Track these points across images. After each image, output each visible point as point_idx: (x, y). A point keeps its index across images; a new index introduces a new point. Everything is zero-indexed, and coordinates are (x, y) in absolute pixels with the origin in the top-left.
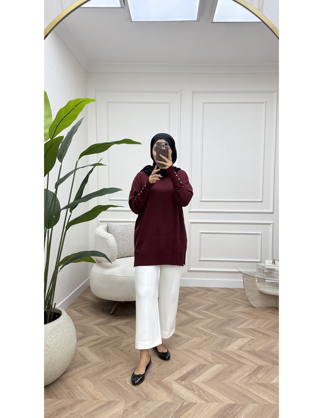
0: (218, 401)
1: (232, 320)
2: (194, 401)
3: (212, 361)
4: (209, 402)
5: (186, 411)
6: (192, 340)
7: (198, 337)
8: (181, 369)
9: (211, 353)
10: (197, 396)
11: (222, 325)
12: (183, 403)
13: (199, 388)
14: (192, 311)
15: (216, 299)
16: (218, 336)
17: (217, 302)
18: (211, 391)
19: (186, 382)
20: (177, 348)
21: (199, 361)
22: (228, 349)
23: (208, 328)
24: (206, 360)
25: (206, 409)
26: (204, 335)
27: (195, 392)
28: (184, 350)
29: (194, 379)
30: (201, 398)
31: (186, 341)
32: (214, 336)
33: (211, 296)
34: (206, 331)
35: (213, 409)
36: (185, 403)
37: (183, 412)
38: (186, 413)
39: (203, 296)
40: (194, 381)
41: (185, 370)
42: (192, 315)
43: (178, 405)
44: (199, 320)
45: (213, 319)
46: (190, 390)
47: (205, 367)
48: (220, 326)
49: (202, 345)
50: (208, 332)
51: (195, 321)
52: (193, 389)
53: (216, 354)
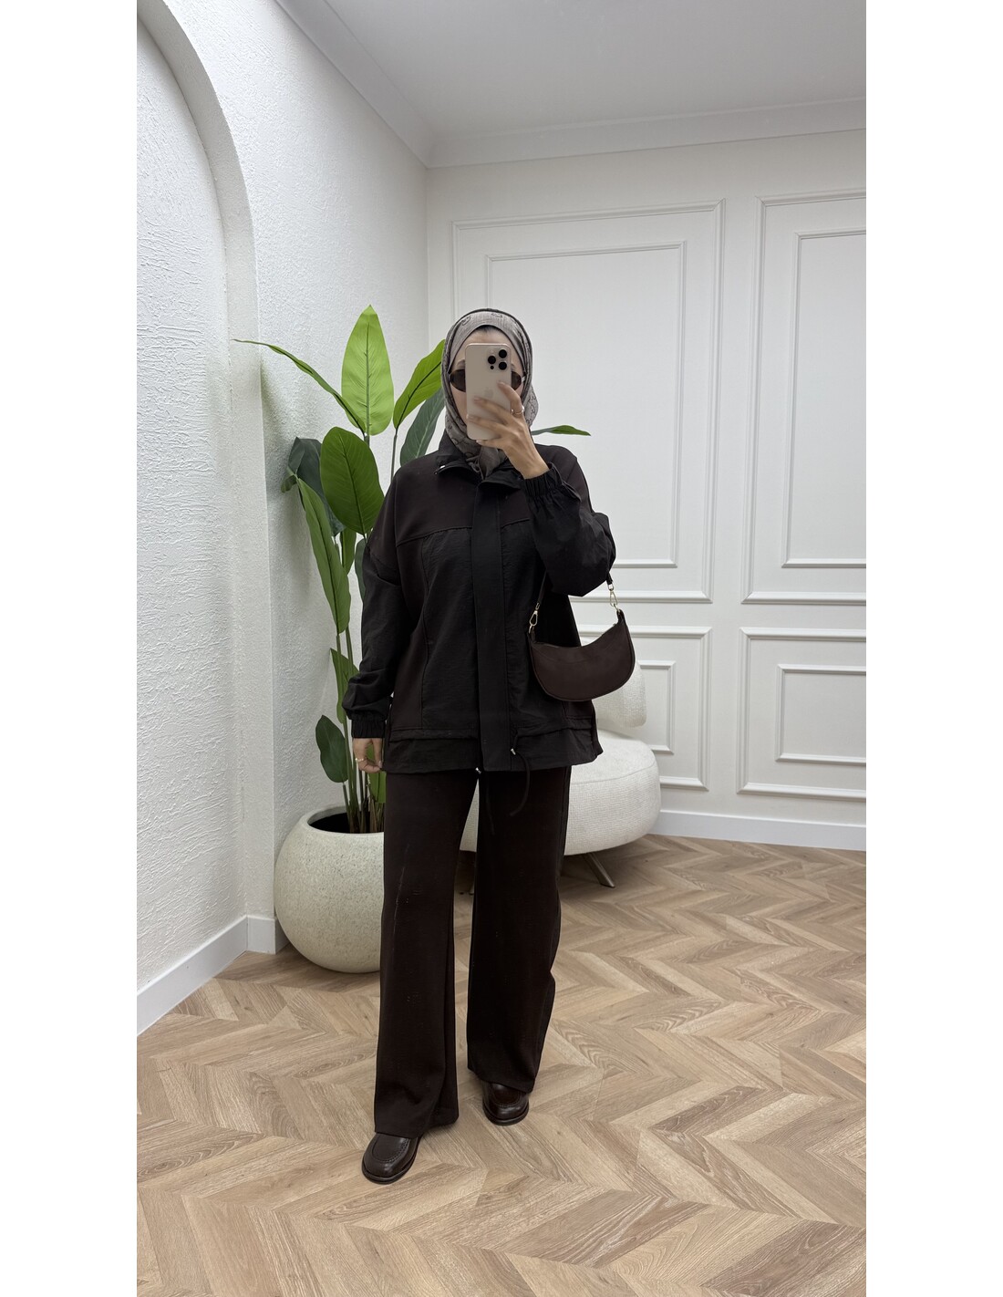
0: (781, 1209)
2: (700, 1200)
3: (779, 1080)
4: (750, 1208)
5: (671, 1224)
6: (725, 1009)
7: (747, 1000)
8: (674, 1095)
9: (781, 1057)
10: (711, 1186)
11: (834, 970)
12: (663, 1200)
13: (722, 1161)
14: (741, 919)
15: (827, 886)
16: (814, 1004)
18: (760, 1174)
19: (684, 1137)
20: (673, 1030)
21: (734, 1077)
22: (839, 1050)
23: (784, 976)
24: (761, 1077)
25: (735, 1228)
26: (765, 995)
28: (695, 1037)
29: (712, 1131)
30: (725, 1192)
31: (705, 1010)
32: (798, 1004)
33: (810, 875)
34: (775, 984)
35: (758, 1230)
36: (670, 1201)
37: (659, 1228)
38: (669, 1231)
39: (784, 875)
40: (711, 1135)
41: (688, 1099)
42: (737, 931)
43: (647, 1205)
44: (757, 948)
45: (806, 949)
46: (693, 1162)
47: (755, 1098)
48: (826, 974)
49: (756, 1028)
50: (783, 989)
51: (744, 952)
52: (704, 1161)
53: (798, 1061)
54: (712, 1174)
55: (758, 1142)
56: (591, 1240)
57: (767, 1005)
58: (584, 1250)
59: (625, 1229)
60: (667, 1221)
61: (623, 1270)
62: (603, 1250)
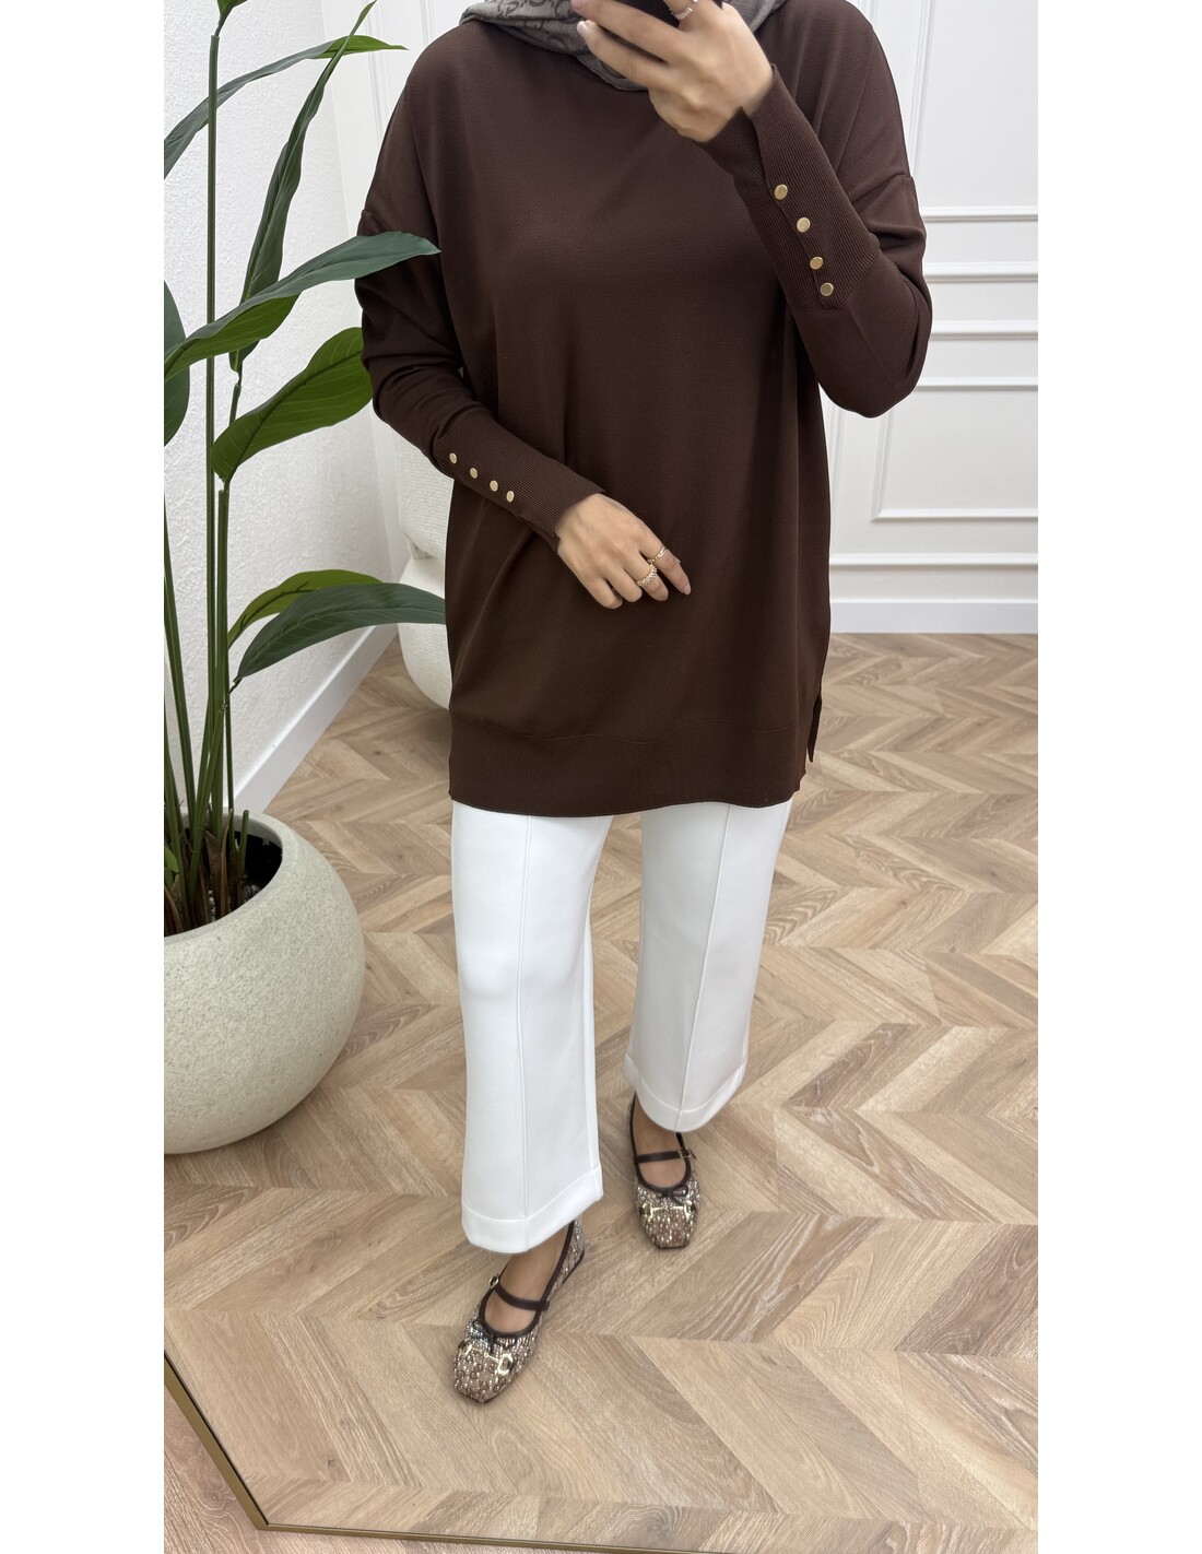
0: (973, 1212)
1: (1010, 799)
2: (868, 1212)
3: (933, 1008)
4: (934, 1217)
5: (839, 1257)
6: (844, 901)
7: (869, 884)
8: (805, 1048)
9: (930, 971)
10: (879, 1187)
11: (969, 824)
12: (822, 1220)
13: (887, 1148)
14: (837, 756)
15: (938, 693)
16: (956, 882)
17: (940, 709)
18: (937, 1160)
19: (830, 1114)
20: (784, 942)
21: (877, 1010)
22: (1001, 952)
23: (907, 839)
24: (910, 1005)
25: (922, 1250)
26: (891, 874)
27: (872, 1164)
28: (813, 949)
29: (864, 1099)
30: (899, 1196)
31: (819, 905)
32: (935, 883)
33: (914, 678)
34: (900, 855)
35: (950, 1250)
36: (831, 1220)
37: (825, 1264)
38: (839, 1269)
39: (879, 681)
40: (864, 1107)
41: (824, 1052)
42: (835, 775)
43: (802, 1231)
44: (865, 798)
45: (928, 794)
46: (849, 1152)
47: (908, 1040)
48: (961, 831)
49: (889, 927)
50: (911, 860)
51: (851, 808)
52: (863, 1149)
53: (951, 975)
54: (876, 1169)
55: (925, 1109)
56: (741, 1299)
57: (896, 888)
58: (734, 1317)
59: (783, 1271)
60: (833, 1252)
61: (791, 1341)
62: (759, 1313)
